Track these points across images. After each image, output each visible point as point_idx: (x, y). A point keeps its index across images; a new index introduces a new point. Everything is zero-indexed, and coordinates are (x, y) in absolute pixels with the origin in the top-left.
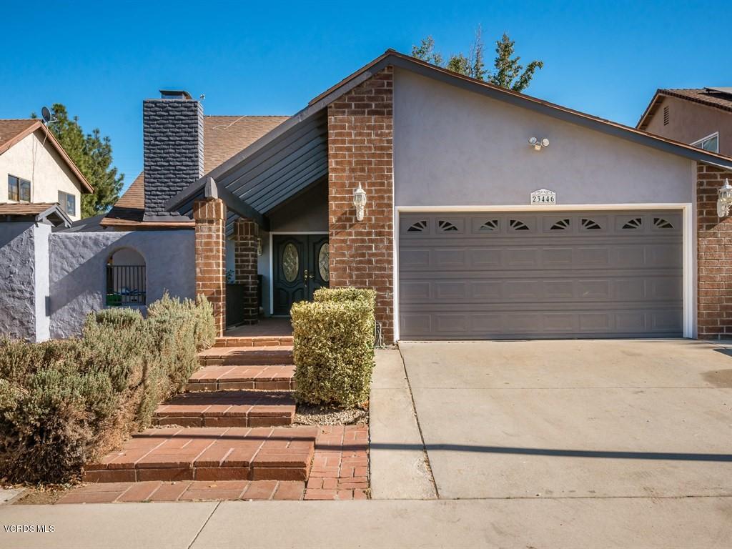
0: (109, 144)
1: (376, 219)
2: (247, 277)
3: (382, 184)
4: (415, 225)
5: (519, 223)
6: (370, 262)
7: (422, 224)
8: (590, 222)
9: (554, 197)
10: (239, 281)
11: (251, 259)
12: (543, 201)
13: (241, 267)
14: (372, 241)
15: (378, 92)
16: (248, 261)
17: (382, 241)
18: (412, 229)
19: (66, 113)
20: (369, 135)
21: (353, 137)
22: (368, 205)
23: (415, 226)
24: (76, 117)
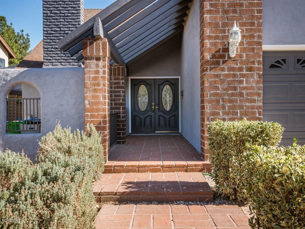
0: (29, 37)
1: (247, 55)
2: (119, 108)
4: (276, 62)
6: (241, 95)
7: (282, 62)
10: (113, 111)
11: (122, 94)
13: (114, 100)
17: (252, 76)
18: (273, 66)
19: (6, 21)
24: (11, 23)
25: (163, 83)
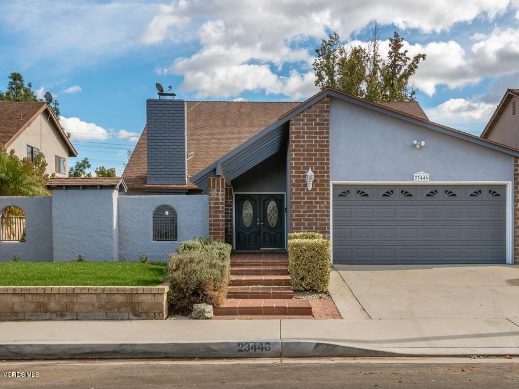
1: (320, 189)
3: (323, 168)
4: (342, 192)
5: (406, 192)
6: (316, 216)
7: (347, 192)
8: (450, 191)
9: (428, 177)
12: (422, 178)
14: (317, 203)
15: (321, 111)
17: (323, 203)
18: (340, 195)
20: (316, 137)
21: (306, 139)
22: (315, 181)
24: (30, 84)
25: (269, 198)
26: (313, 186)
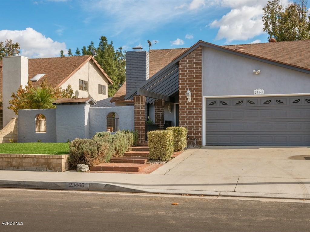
1: (195, 101)
2: (159, 122)
3: (198, 89)
5: (251, 101)
6: (193, 117)
7: (214, 103)
8: (279, 101)
9: (263, 92)
10: (156, 123)
12: (259, 93)
13: (157, 118)
14: (194, 109)
15: (196, 55)
16: (160, 116)
18: (210, 104)
19: (106, 41)
20: (193, 71)
21: (188, 72)
22: (193, 96)
23: (211, 103)
24: (112, 42)
26: (191, 100)
